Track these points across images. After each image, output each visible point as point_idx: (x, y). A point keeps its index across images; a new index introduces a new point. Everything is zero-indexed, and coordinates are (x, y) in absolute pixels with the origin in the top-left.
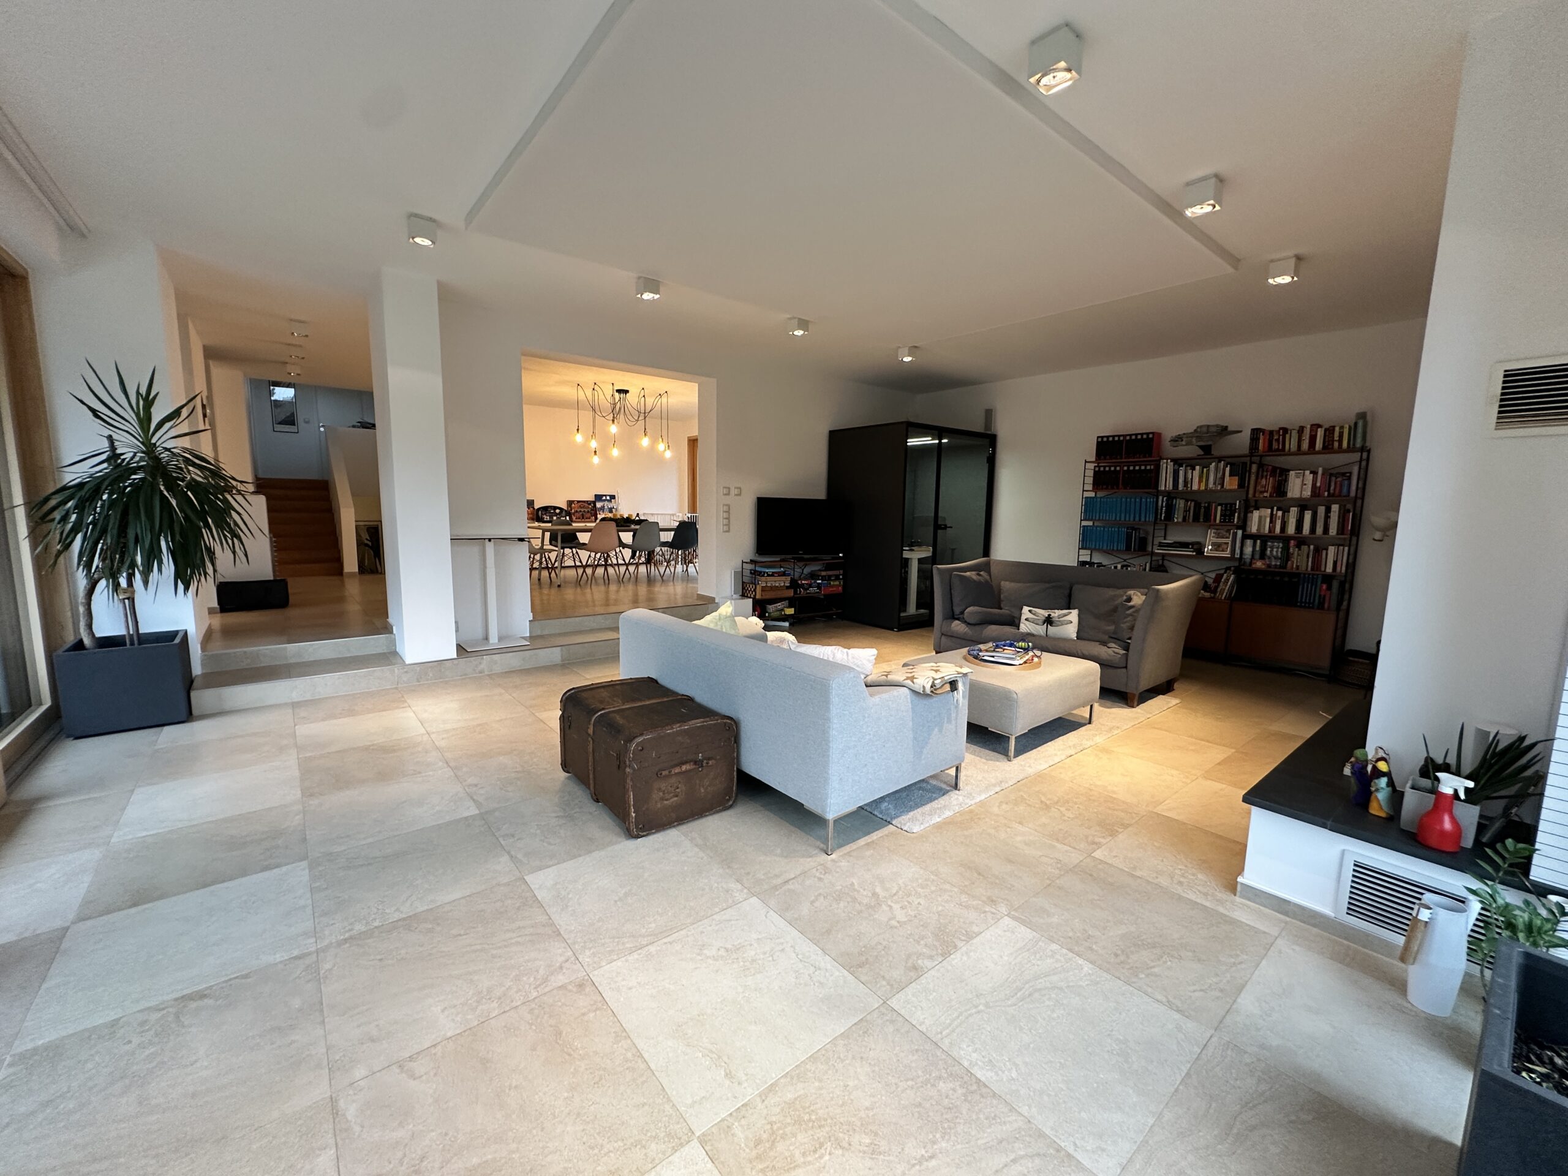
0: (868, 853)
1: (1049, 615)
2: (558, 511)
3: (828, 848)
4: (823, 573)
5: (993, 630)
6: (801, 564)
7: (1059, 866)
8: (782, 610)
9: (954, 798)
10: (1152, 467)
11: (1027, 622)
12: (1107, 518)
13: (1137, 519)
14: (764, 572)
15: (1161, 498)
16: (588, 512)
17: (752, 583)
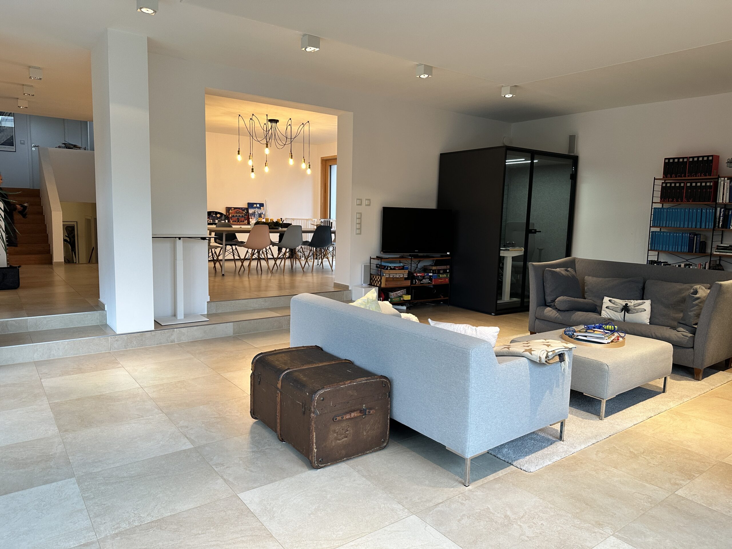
0: (497, 486)
1: (627, 304)
2: (218, 215)
3: (466, 481)
4: (434, 268)
5: (579, 315)
6: (416, 260)
7: (650, 500)
8: (401, 296)
9: (559, 446)
10: (712, 184)
11: (607, 310)
12: (673, 225)
13: (698, 226)
14: (388, 266)
15: (718, 209)
16: (242, 216)
17: (378, 275)
